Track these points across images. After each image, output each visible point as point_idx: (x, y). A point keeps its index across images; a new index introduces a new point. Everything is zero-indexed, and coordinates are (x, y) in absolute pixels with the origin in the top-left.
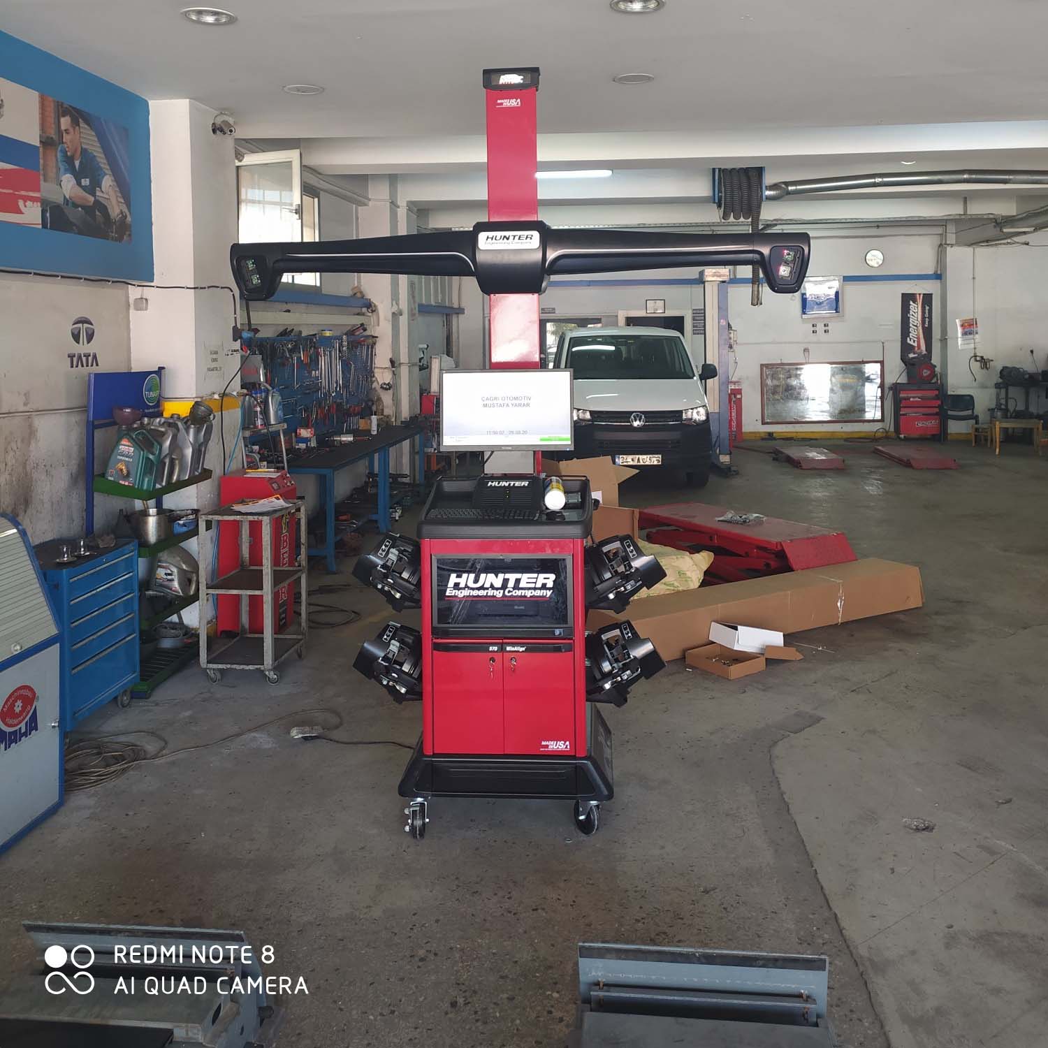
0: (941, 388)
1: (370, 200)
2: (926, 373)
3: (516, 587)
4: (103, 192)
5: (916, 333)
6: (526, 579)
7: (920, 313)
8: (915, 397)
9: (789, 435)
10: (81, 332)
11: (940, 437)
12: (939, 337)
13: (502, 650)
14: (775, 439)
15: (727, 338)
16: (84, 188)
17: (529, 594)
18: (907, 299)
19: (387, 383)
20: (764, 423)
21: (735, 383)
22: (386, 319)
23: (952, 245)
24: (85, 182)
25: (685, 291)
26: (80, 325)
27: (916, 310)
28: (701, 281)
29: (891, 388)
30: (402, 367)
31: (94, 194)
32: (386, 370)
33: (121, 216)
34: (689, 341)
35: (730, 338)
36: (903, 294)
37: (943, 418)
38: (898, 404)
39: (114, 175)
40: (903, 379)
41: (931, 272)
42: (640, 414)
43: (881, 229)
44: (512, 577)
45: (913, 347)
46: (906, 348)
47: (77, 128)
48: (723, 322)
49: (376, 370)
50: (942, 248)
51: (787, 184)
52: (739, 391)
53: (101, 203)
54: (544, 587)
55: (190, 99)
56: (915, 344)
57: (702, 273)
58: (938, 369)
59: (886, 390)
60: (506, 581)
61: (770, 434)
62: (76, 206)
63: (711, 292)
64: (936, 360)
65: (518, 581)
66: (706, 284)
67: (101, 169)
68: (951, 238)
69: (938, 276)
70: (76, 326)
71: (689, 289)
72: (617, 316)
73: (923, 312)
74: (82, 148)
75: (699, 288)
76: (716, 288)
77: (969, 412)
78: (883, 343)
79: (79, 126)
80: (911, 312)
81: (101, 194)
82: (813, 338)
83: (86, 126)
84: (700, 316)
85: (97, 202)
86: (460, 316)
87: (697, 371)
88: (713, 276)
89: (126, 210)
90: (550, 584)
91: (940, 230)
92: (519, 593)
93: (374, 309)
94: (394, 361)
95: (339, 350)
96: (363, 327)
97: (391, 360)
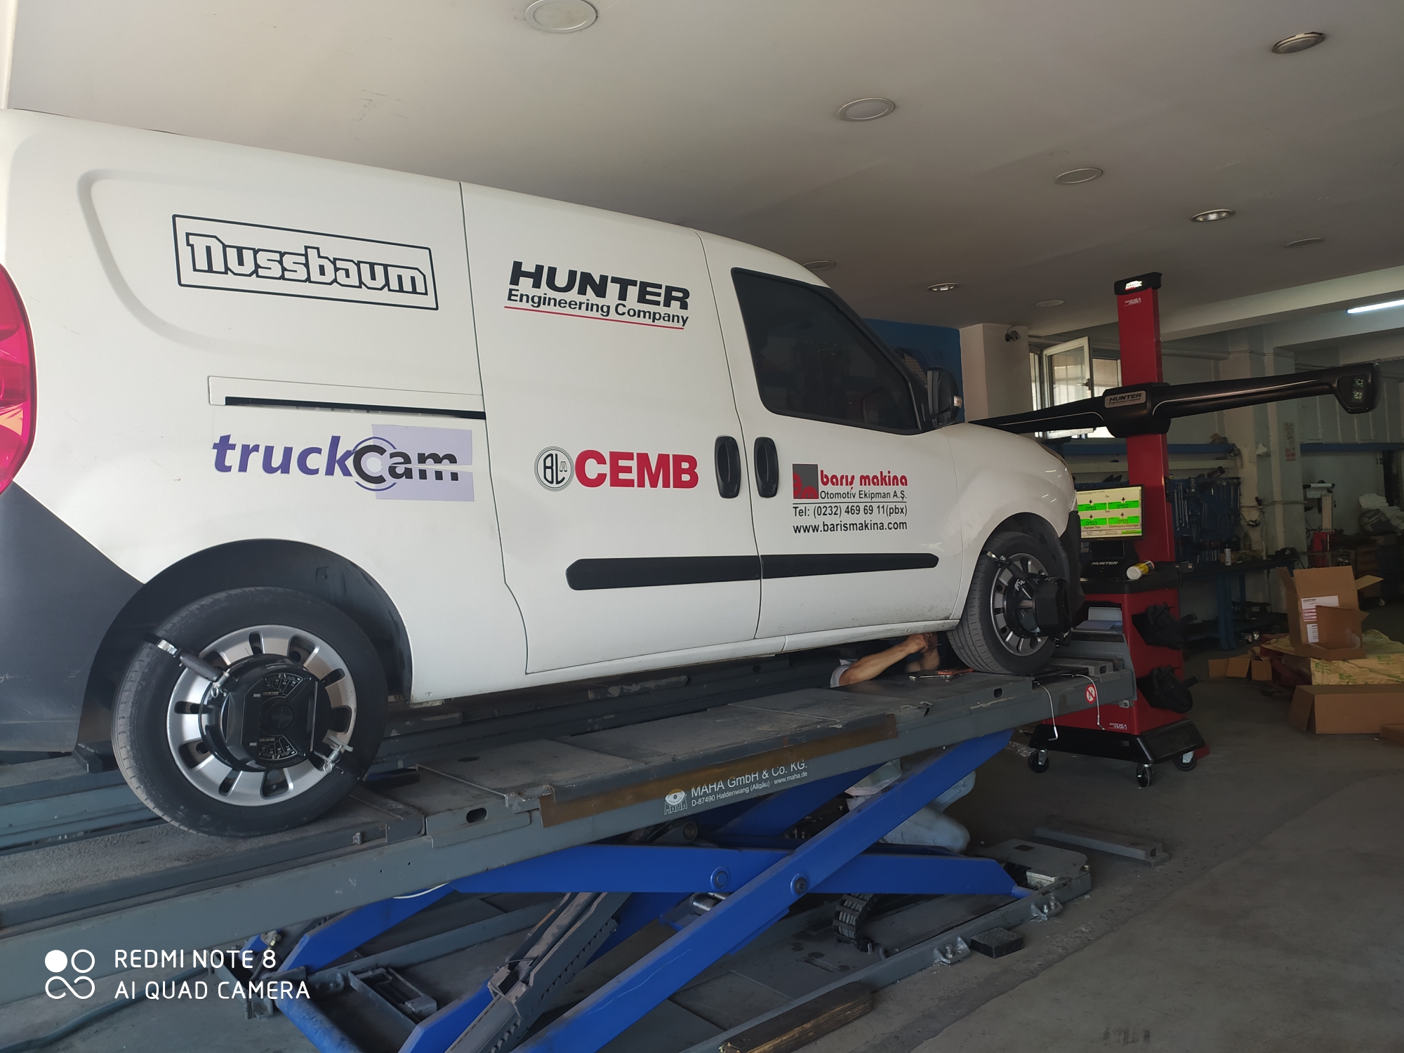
19: (1255, 520)
22: (1250, 462)
30: (1276, 505)
32: (1253, 509)
49: (1243, 508)
55: (983, 323)
93: (1237, 453)
94: (1261, 500)
95: (1185, 491)
96: (1221, 470)
97: (1257, 499)
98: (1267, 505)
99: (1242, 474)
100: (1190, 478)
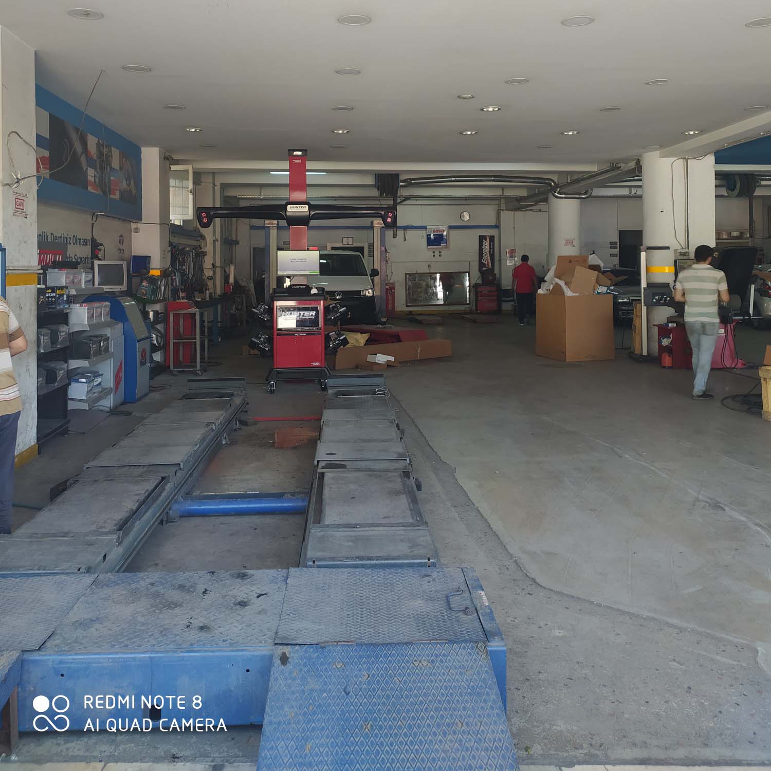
0: (498, 286)
1: (202, 182)
2: (491, 278)
3: (303, 316)
5: (486, 256)
6: (306, 313)
7: (488, 247)
8: (485, 290)
9: (420, 312)
10: (121, 240)
11: (499, 311)
12: (498, 259)
13: (299, 335)
14: (413, 315)
15: (385, 257)
16: (128, 185)
17: (307, 318)
18: (482, 238)
19: (210, 276)
20: (407, 306)
21: (391, 284)
23: (503, 210)
25: (364, 233)
26: (121, 238)
27: (486, 244)
28: (371, 227)
29: (473, 286)
30: (218, 269)
32: (210, 269)
33: (135, 195)
34: (366, 260)
35: (387, 257)
36: (480, 236)
37: (499, 302)
38: (477, 293)
40: (480, 282)
41: (494, 224)
42: (339, 293)
43: (467, 201)
44: (302, 313)
45: (485, 264)
46: (481, 265)
48: (383, 248)
49: (205, 270)
50: (499, 211)
51: (411, 179)
52: (394, 288)
54: (312, 315)
55: (159, 148)
56: (486, 263)
57: (372, 222)
58: (497, 276)
59: (471, 287)
60: (300, 314)
61: (411, 312)
63: (377, 233)
64: (496, 271)
65: (304, 314)
66: (374, 228)
67: (131, 177)
68: (503, 207)
69: (497, 226)
71: (366, 232)
72: (326, 246)
73: (490, 246)
74: (127, 169)
75: (370, 232)
76: (379, 230)
77: (512, 298)
78: (470, 262)
79: (127, 161)
80: (484, 246)
81: (131, 186)
82: (434, 259)
84: (371, 246)
85: (130, 190)
86: (237, 246)
87: (369, 272)
88: (377, 224)
89: (136, 192)
90: (314, 315)
91: (497, 202)
92: (304, 317)
93: (204, 238)
95: (192, 257)
97: (213, 264)
99: (206, 250)
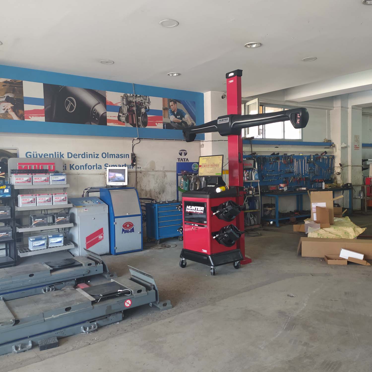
3: (197, 210)
4: (185, 119)
10: (182, 153)
13: (194, 225)
16: (178, 118)
19: (338, 172)
22: (339, 150)
24: (179, 117)
26: (182, 151)
30: (349, 167)
31: (182, 120)
32: (339, 168)
33: (192, 124)
39: (189, 114)
44: (197, 207)
47: (176, 104)
49: (335, 168)
53: (185, 122)
54: (202, 210)
55: (211, 91)
62: (174, 123)
67: (184, 113)
70: (180, 151)
74: (177, 109)
79: (176, 103)
81: (184, 119)
83: (179, 103)
85: (183, 122)
89: (193, 122)
93: (334, 146)
94: (341, 165)
95: (308, 160)
96: (326, 152)
97: (340, 164)
98: (345, 167)
99: (335, 154)
100: (311, 155)
